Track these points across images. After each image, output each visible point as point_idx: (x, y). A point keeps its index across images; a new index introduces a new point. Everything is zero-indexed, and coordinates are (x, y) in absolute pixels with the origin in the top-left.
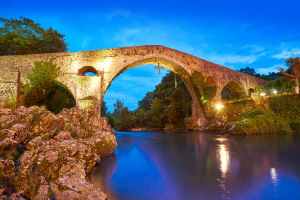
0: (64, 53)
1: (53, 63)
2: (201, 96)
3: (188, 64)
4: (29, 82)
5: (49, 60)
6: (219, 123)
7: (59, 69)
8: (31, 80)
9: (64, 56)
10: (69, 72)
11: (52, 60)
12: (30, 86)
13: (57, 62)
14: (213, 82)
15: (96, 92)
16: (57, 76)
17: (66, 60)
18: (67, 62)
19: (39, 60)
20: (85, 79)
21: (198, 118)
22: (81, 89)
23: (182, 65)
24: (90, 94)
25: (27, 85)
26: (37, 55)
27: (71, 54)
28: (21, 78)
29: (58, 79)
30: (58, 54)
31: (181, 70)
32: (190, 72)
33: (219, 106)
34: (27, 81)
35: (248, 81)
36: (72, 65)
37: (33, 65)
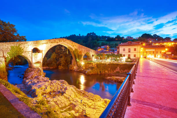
0: (25, 42)
1: (20, 47)
2: (77, 59)
3: (73, 46)
4: (9, 56)
5: (18, 45)
6: (82, 69)
7: (23, 49)
8: (10, 55)
9: (25, 43)
10: (27, 51)
11: (19, 45)
12: (9, 57)
13: (22, 46)
14: (81, 53)
15: (40, 60)
16: (22, 53)
17: (26, 45)
18: (27, 46)
19: (13, 45)
20: (36, 55)
21: (74, 66)
22: (34, 59)
23: (71, 47)
24: (38, 61)
25: (8, 57)
26: (11, 43)
27: (28, 42)
28: (4, 54)
29: (23, 54)
30: (22, 42)
31: (70, 48)
32: (74, 49)
33: (83, 63)
34: (7, 56)
35: (92, 52)
36: (29, 47)
37: (10, 47)
